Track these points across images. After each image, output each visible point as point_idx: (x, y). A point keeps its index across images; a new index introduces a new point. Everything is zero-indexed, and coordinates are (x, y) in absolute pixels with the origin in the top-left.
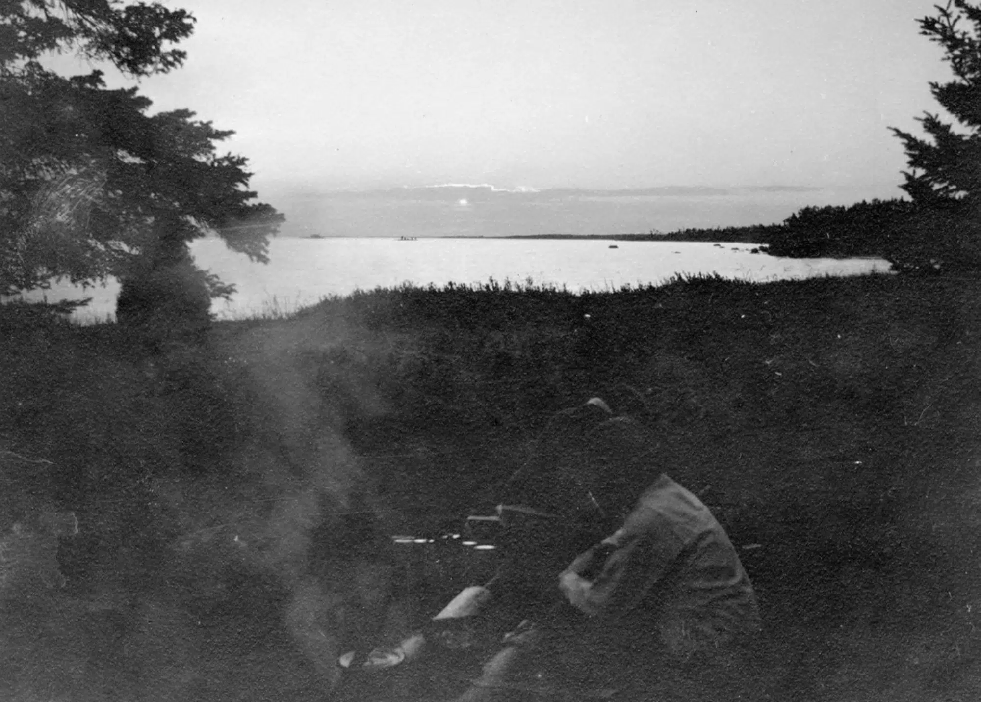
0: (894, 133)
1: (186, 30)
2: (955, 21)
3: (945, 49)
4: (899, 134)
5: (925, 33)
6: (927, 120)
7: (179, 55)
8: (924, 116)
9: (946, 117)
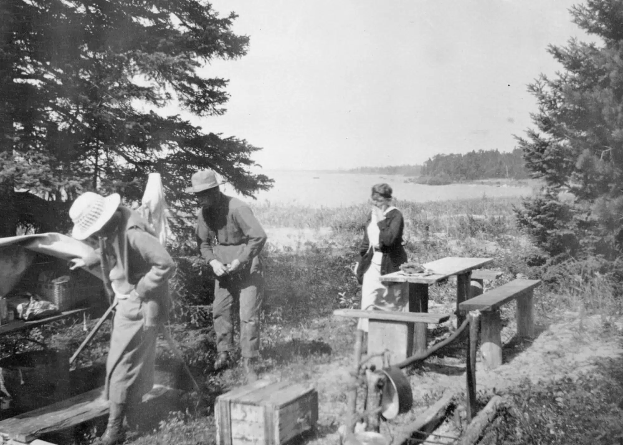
0: (514, 137)
1: (225, 99)
2: (543, 87)
3: (537, 99)
4: (517, 138)
5: (529, 91)
6: (529, 132)
7: (224, 110)
8: (527, 130)
9: (537, 131)
